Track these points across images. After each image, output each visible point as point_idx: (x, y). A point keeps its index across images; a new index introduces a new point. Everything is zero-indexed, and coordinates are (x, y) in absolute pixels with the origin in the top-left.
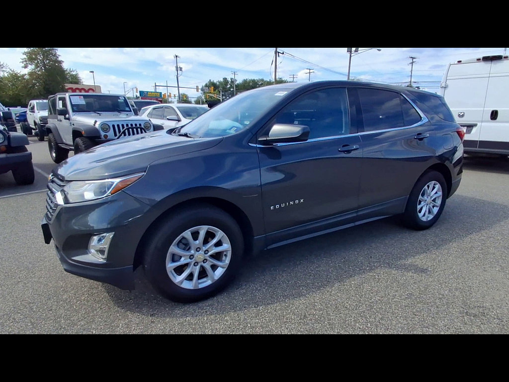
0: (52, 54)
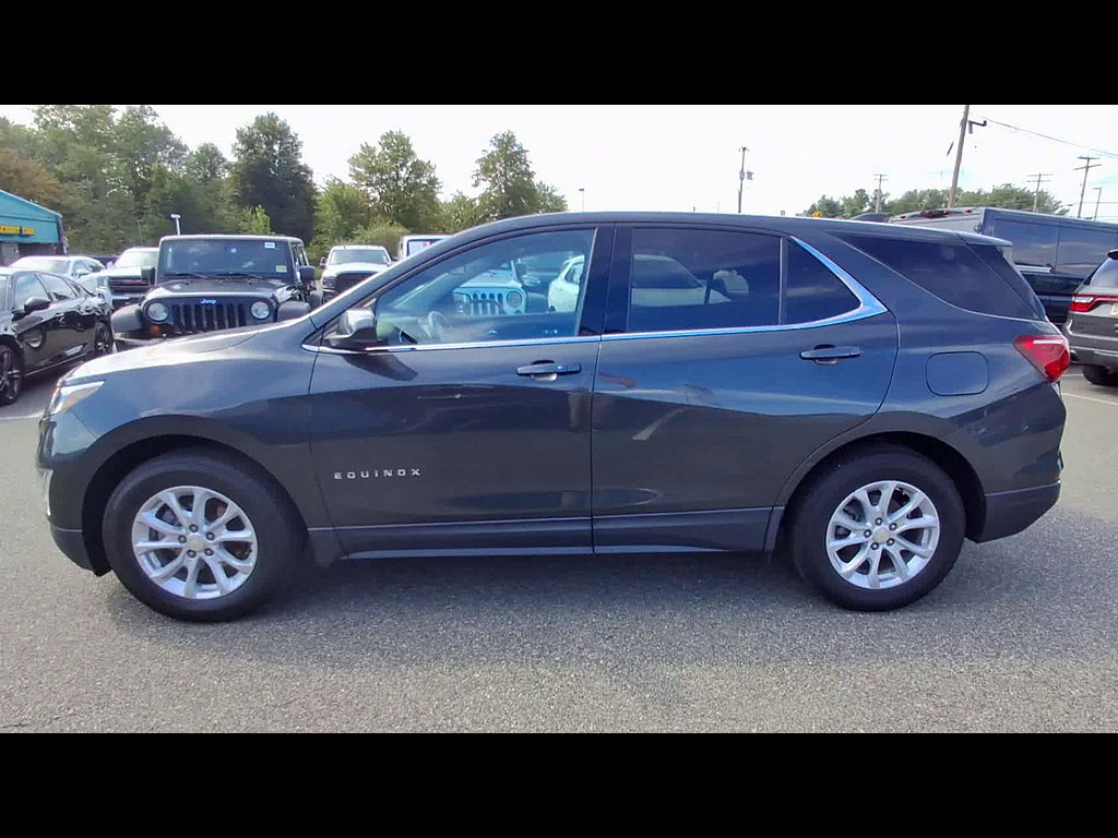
0: (520, 160)
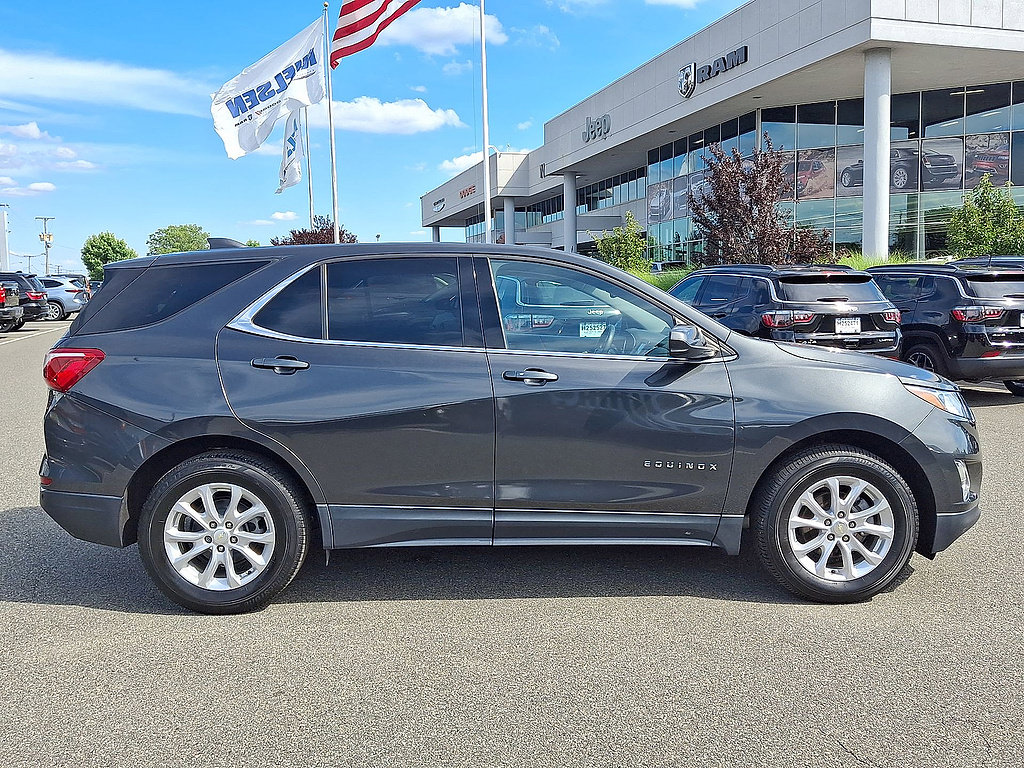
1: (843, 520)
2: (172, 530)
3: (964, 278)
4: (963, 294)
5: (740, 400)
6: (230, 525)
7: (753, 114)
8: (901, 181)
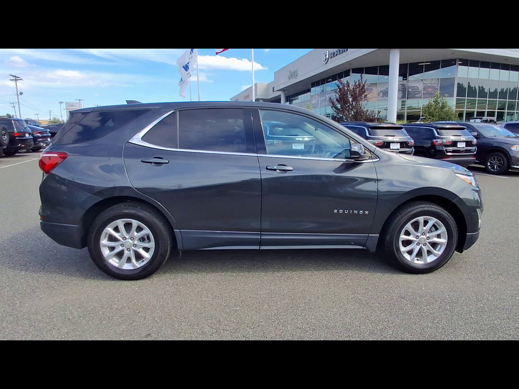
1: (424, 237)
2: (104, 241)
3: (437, 128)
4: (437, 135)
5: (380, 180)
6: (132, 238)
7: (349, 70)
8: (401, 96)
